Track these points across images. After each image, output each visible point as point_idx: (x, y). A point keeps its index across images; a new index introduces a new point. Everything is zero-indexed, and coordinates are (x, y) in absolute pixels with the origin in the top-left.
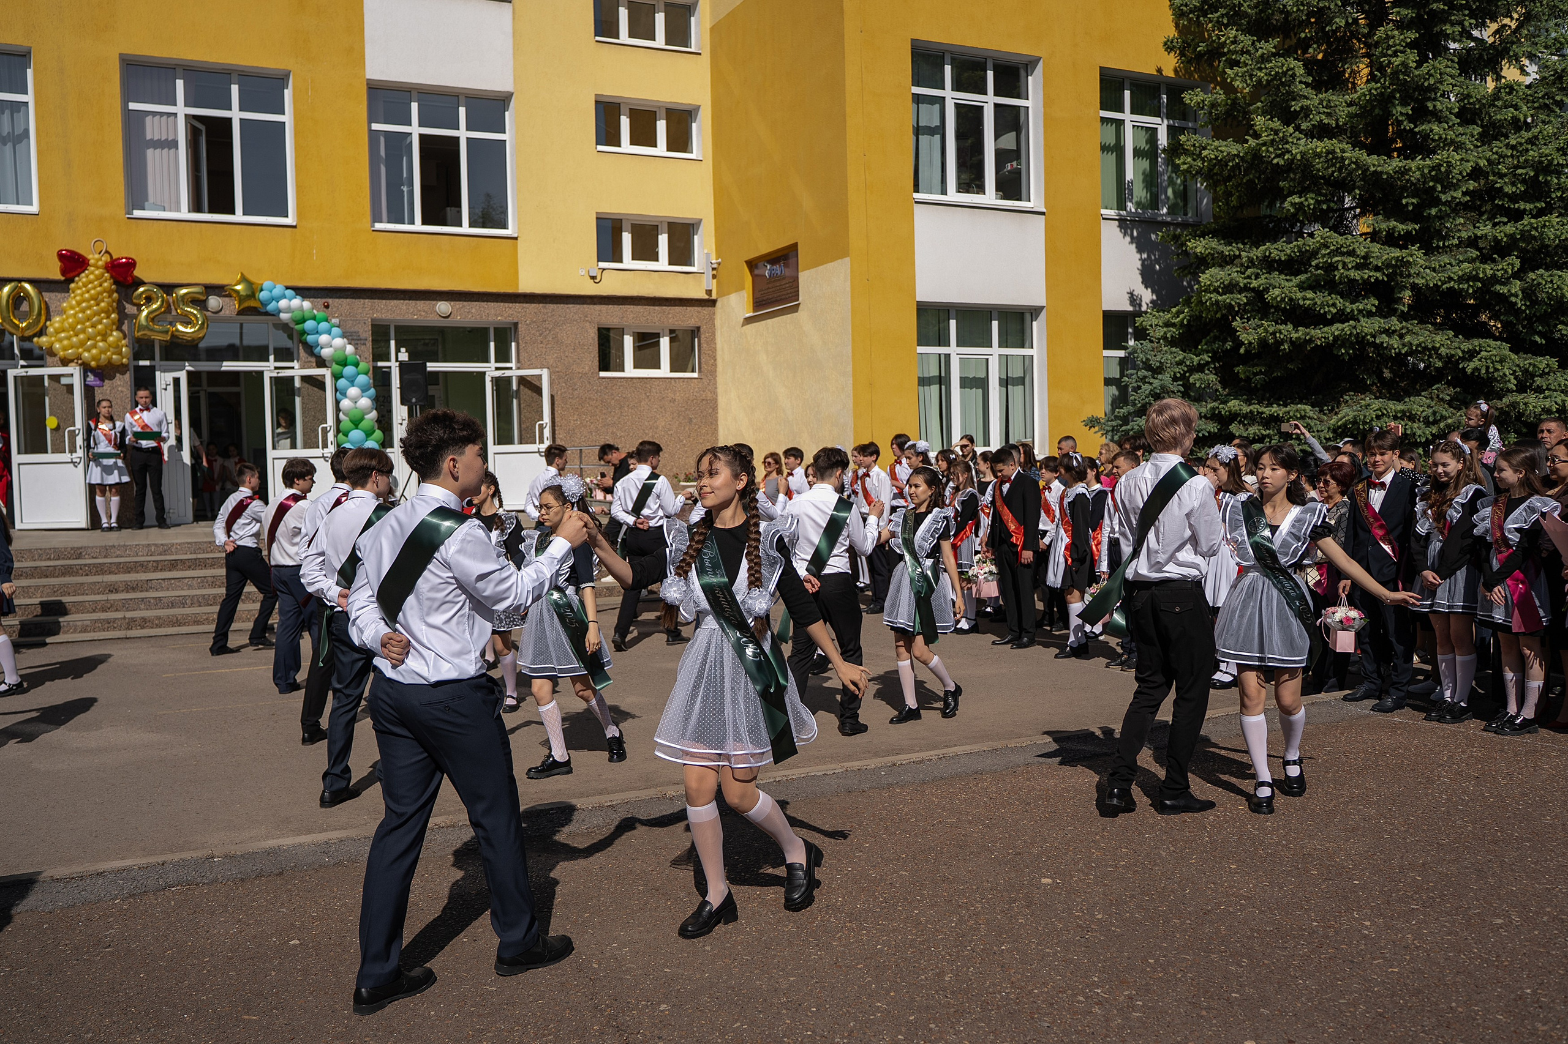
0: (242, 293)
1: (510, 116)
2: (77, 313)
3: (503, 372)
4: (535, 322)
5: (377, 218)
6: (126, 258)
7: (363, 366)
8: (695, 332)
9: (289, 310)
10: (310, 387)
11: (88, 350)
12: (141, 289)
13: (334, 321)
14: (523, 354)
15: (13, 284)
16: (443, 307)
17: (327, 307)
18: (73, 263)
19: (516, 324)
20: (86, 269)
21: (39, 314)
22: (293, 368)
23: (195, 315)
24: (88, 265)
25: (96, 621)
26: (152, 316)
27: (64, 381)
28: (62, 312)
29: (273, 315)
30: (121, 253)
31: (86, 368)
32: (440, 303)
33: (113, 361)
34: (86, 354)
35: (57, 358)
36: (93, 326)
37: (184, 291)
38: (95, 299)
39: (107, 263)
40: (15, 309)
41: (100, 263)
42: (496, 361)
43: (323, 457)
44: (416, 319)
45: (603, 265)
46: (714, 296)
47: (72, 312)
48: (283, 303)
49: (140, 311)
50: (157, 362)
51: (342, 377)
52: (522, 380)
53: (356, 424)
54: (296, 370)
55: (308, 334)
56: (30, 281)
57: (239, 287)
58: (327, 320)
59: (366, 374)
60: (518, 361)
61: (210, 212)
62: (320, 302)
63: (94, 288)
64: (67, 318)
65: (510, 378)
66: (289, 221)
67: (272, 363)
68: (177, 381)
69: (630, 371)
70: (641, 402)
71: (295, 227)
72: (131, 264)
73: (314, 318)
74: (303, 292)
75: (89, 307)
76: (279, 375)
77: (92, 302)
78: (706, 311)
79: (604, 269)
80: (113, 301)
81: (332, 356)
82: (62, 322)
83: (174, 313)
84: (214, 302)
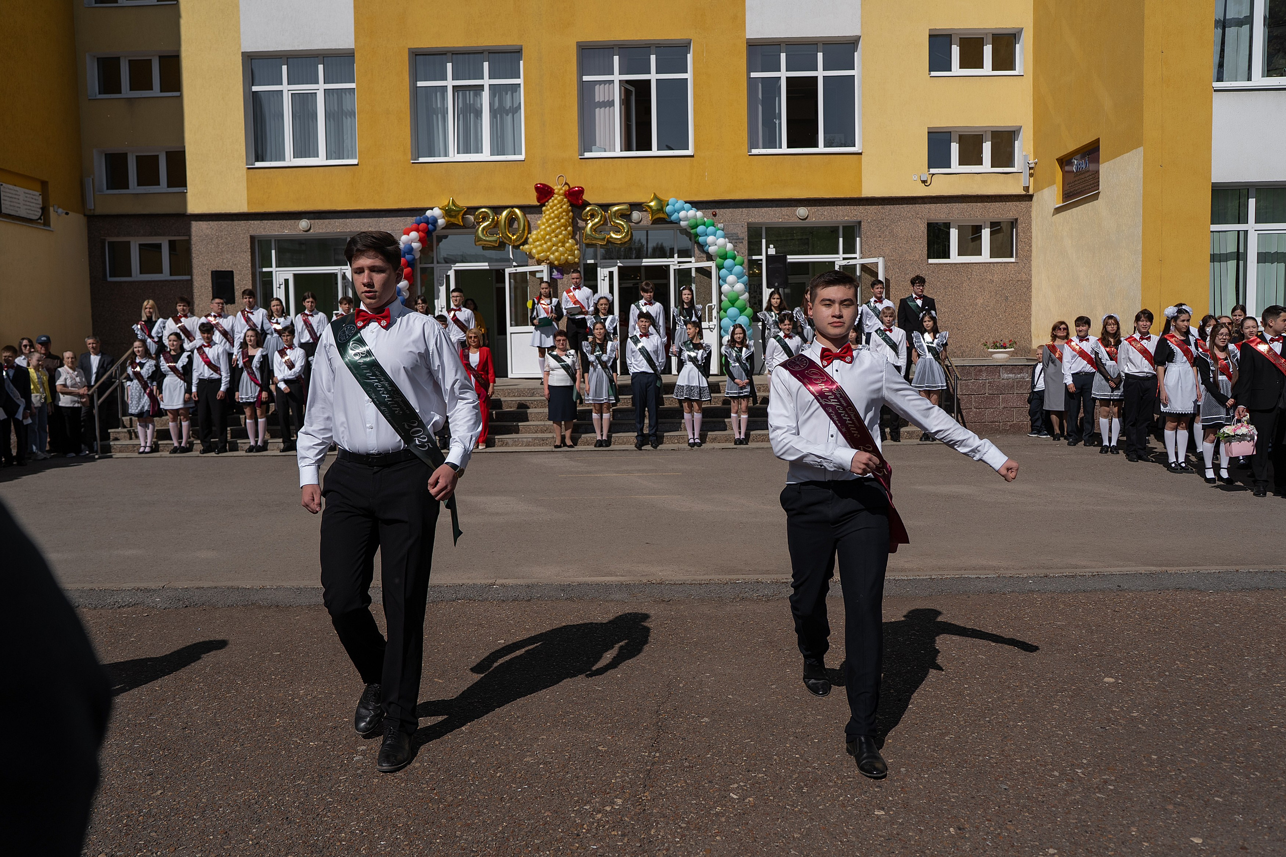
0: (654, 208)
1: (858, 55)
2: (546, 227)
3: (848, 261)
4: (875, 220)
5: (753, 145)
6: (578, 187)
7: (739, 259)
8: (1013, 223)
9: (686, 219)
10: (701, 276)
11: (553, 253)
12: (588, 209)
13: (719, 225)
14: (865, 246)
15: (508, 210)
16: (802, 211)
17: (715, 215)
18: (544, 192)
19: (860, 223)
20: (552, 196)
21: (524, 229)
22: (691, 262)
23: (622, 226)
24: (554, 193)
25: (535, 439)
26: (594, 227)
27: (538, 275)
28: (538, 227)
29: (676, 223)
30: (575, 184)
31: (552, 267)
32: (799, 208)
33: (569, 261)
34: (552, 256)
35: (535, 260)
36: (556, 236)
37: (616, 208)
38: (558, 218)
39: (565, 192)
40: (510, 227)
41: (561, 192)
42: (844, 253)
43: (709, 328)
44: (781, 222)
45: (933, 171)
46: (1031, 192)
47: (543, 227)
48: (682, 214)
49: (587, 224)
50: (598, 261)
51: (724, 268)
52: (863, 267)
53: (733, 303)
54: (693, 264)
55: (700, 236)
56: (519, 207)
57: (652, 204)
58: (713, 225)
59: (741, 265)
60: (861, 252)
61: (637, 150)
62: (710, 211)
63: (557, 209)
64: (541, 231)
65: (855, 265)
66: (689, 152)
67: (676, 259)
68: (611, 273)
69: (955, 257)
70: (963, 283)
71: (692, 156)
72: (581, 191)
73: (704, 224)
74: (696, 205)
75: (554, 223)
76: (680, 267)
77: (556, 219)
78: (1023, 205)
79: (933, 174)
80: (570, 218)
81: (716, 252)
82: (537, 234)
83: (609, 225)
84: (636, 215)
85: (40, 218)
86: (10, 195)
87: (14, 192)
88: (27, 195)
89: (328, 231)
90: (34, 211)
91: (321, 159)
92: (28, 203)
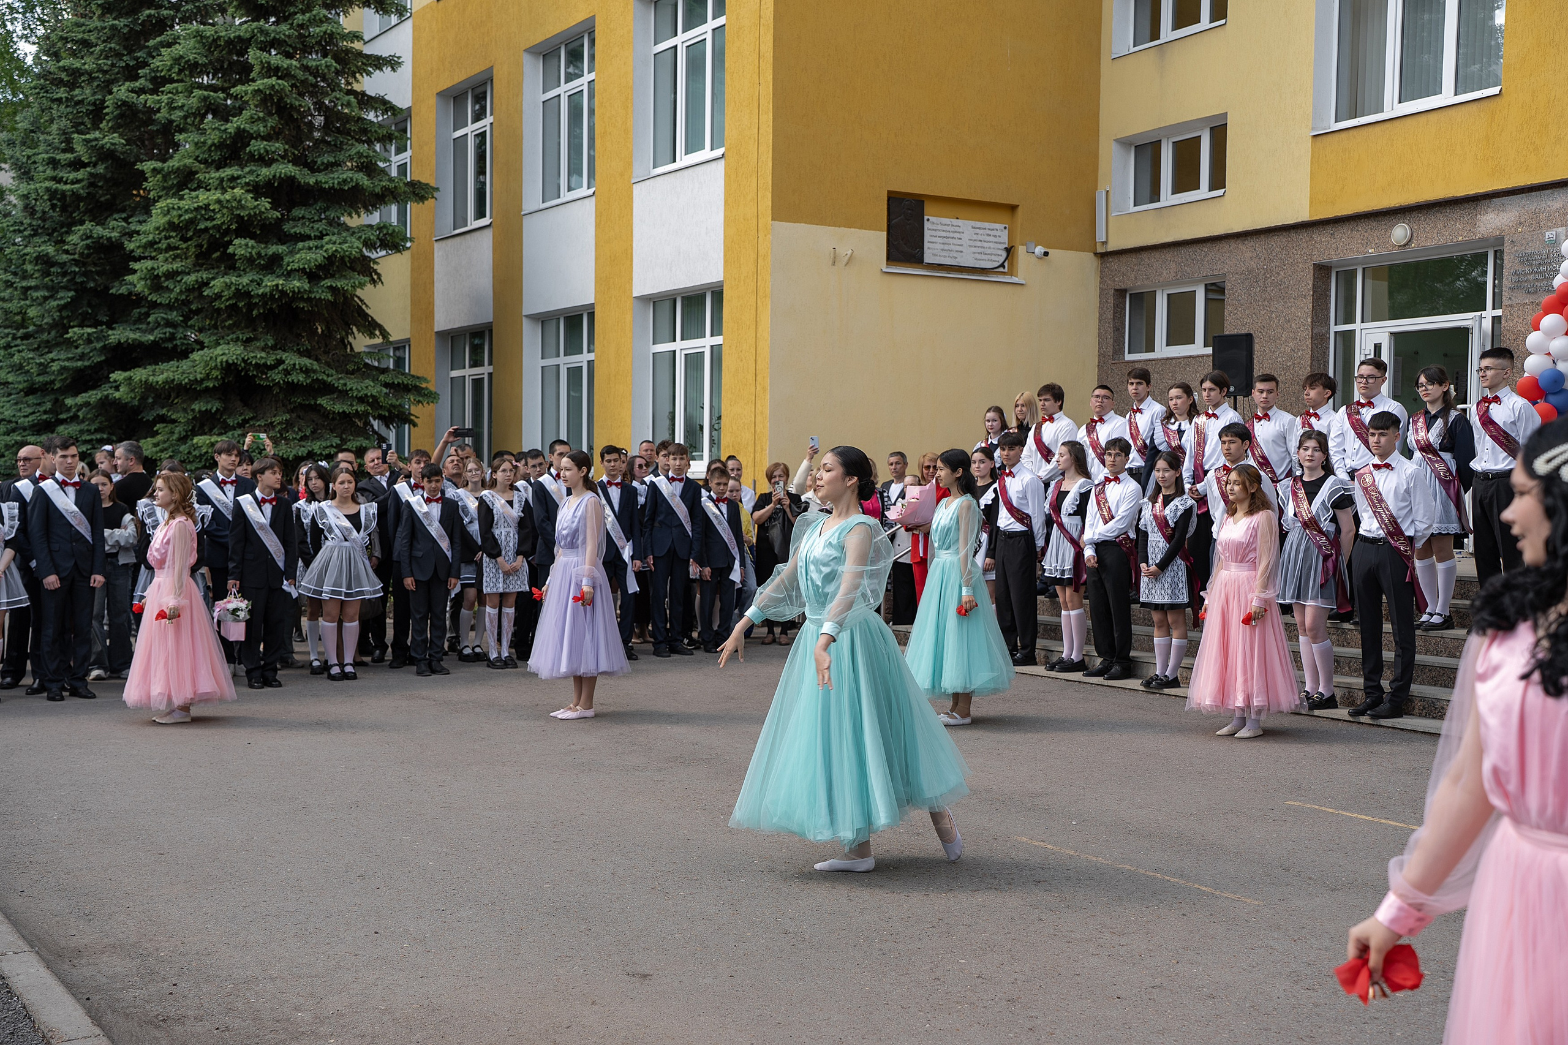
85: (1002, 265)
86: (944, 234)
87: (952, 229)
88: (978, 231)
89: (1442, 241)
90: (991, 254)
91: (1447, 96)
92: (979, 244)
